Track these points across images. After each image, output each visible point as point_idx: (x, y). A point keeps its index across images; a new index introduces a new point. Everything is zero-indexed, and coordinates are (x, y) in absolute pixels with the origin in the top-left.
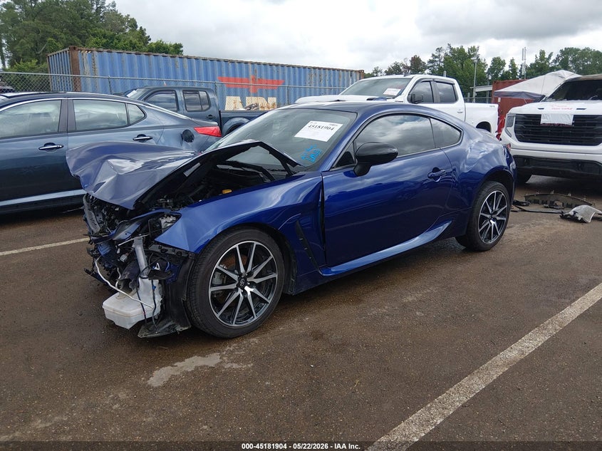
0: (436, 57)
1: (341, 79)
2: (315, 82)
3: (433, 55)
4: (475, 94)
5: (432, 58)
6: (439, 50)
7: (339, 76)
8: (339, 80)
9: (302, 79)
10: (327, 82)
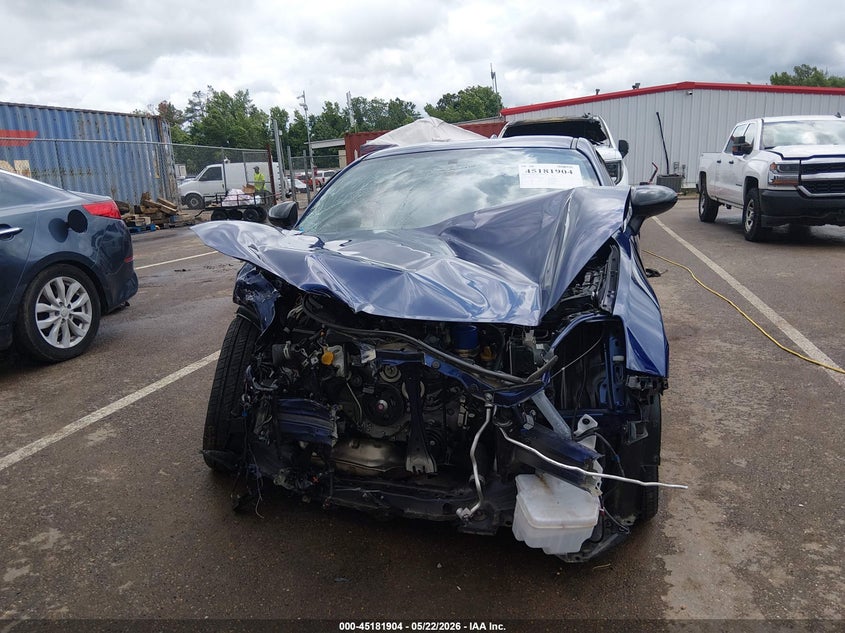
0: (195, 105)
1: (130, 129)
2: (90, 134)
3: (191, 102)
4: (312, 152)
5: (189, 106)
6: (197, 94)
7: (126, 125)
8: (127, 132)
9: (69, 129)
10: (109, 134)
